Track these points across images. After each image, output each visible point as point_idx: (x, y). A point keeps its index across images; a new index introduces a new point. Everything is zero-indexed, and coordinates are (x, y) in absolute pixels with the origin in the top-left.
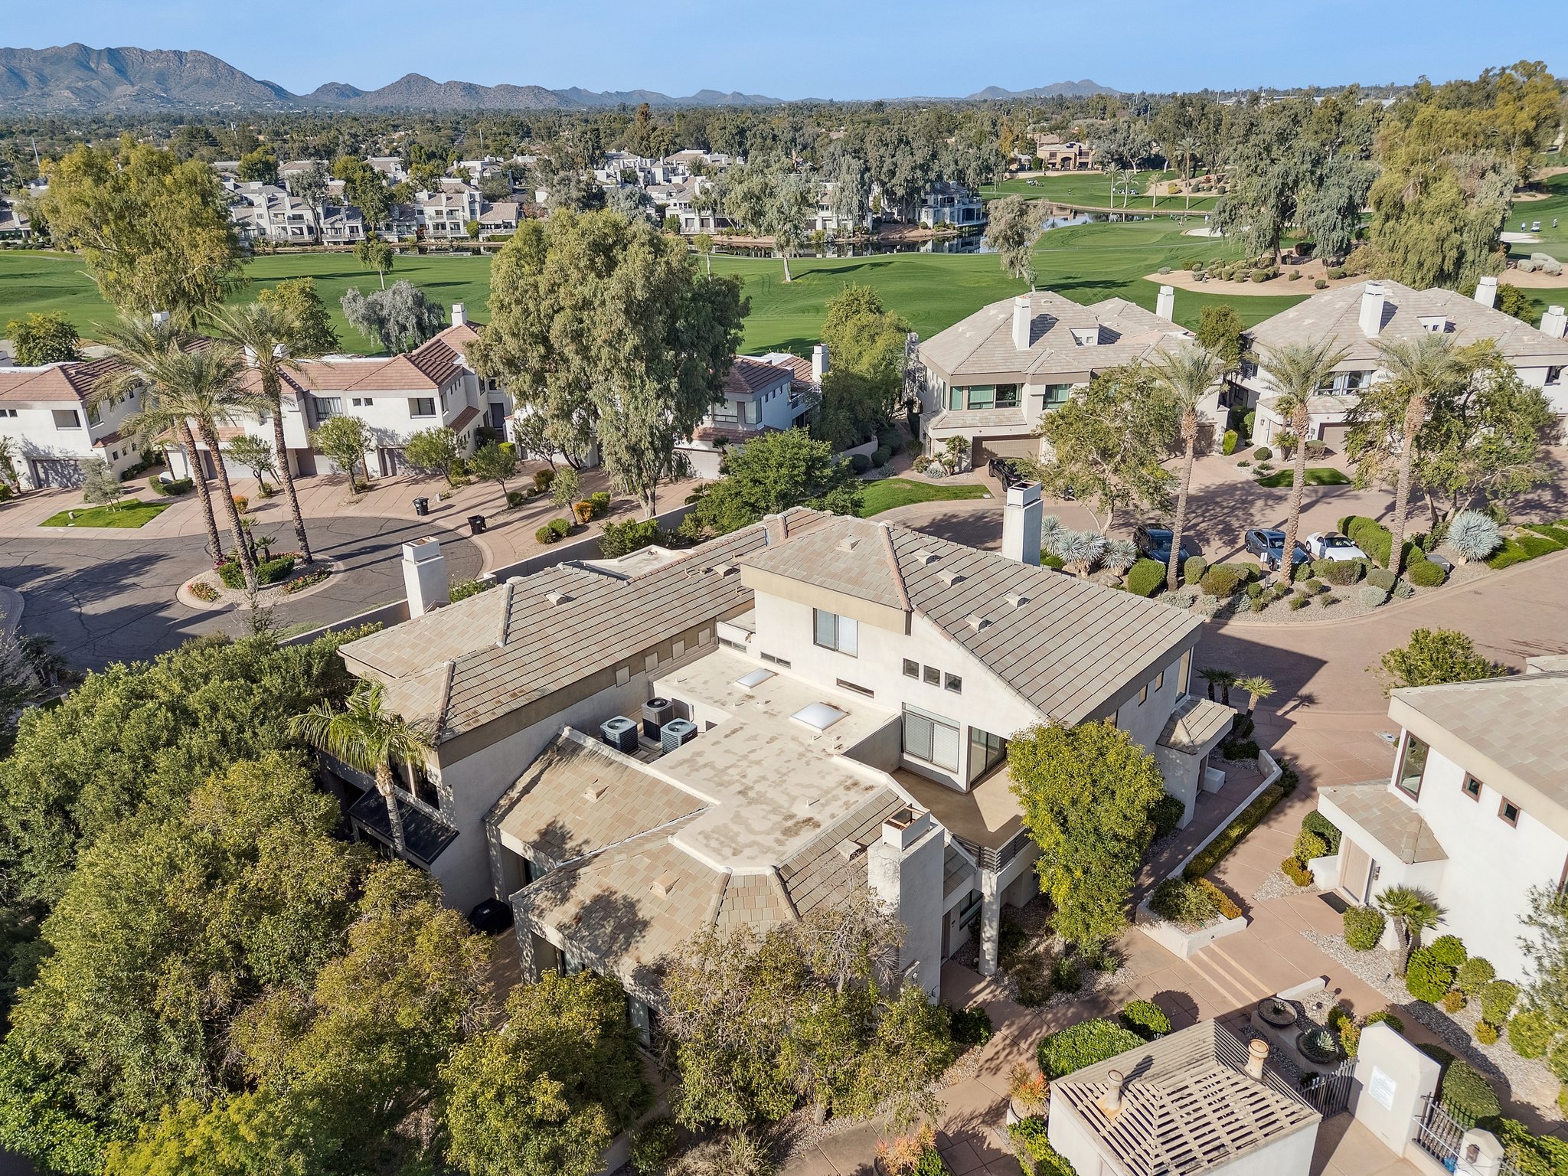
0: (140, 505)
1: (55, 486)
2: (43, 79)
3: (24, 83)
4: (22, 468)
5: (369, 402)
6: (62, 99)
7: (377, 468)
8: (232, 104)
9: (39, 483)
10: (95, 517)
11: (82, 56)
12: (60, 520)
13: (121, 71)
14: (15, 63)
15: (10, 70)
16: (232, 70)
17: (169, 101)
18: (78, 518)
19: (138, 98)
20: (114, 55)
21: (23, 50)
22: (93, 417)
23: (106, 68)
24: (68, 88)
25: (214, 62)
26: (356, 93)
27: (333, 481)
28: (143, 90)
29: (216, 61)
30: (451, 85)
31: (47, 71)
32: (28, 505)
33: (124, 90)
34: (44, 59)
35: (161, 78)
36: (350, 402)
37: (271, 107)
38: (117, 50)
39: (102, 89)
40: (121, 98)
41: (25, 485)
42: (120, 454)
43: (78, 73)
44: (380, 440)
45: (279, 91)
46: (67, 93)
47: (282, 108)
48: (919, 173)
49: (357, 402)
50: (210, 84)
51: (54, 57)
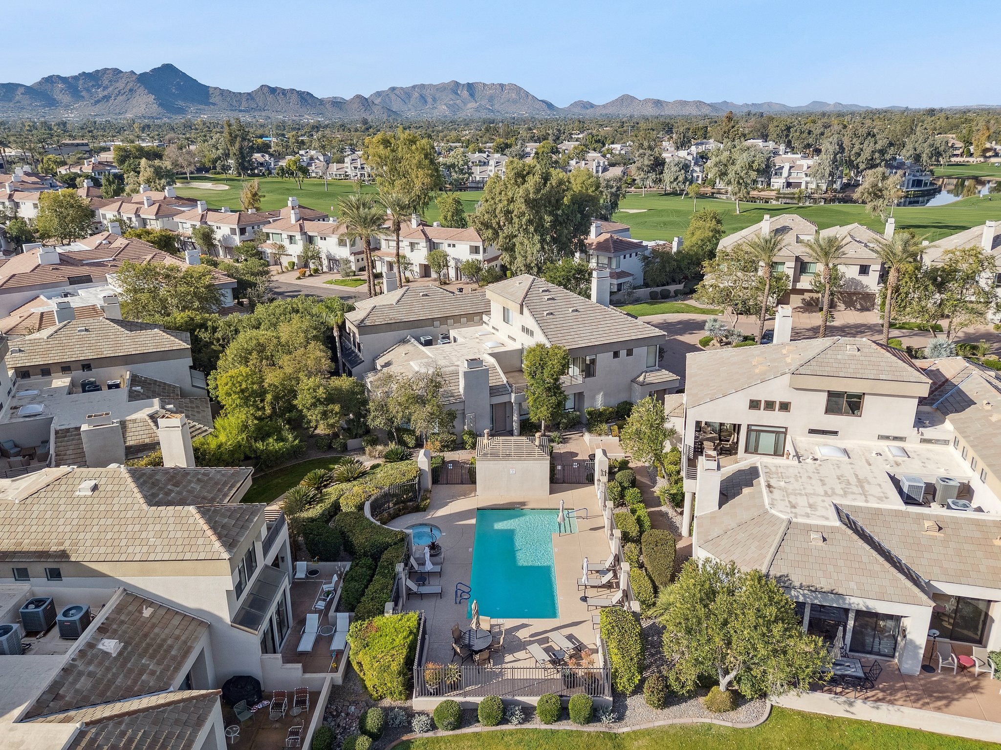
0: (360, 280)
1: (335, 271)
2: (434, 100)
3: (426, 102)
4: (325, 262)
5: (454, 246)
6: (442, 110)
7: (454, 275)
8: (523, 112)
9: (331, 269)
10: (343, 283)
11: (455, 87)
12: (331, 282)
13: (472, 95)
14: (424, 92)
15: (421, 95)
16: (527, 94)
17: (493, 111)
18: (336, 282)
19: (477, 110)
20: (470, 87)
21: (428, 85)
22: (353, 244)
23: (465, 93)
24: (445, 104)
25: (519, 89)
26: (592, 106)
27: (435, 280)
28: (480, 105)
29: (520, 89)
30: (646, 101)
31: (437, 96)
32: (323, 276)
33: (472, 105)
34: (437, 89)
35: (491, 99)
36: (447, 245)
37: (544, 114)
38: (472, 84)
39: (461, 105)
40: (470, 109)
41: (325, 269)
42: (360, 260)
43: (451, 96)
44: (456, 263)
45: (550, 106)
46: (444, 107)
47: (549, 115)
48: (877, 155)
49: (449, 245)
50: (515, 102)
51: (442, 88)
